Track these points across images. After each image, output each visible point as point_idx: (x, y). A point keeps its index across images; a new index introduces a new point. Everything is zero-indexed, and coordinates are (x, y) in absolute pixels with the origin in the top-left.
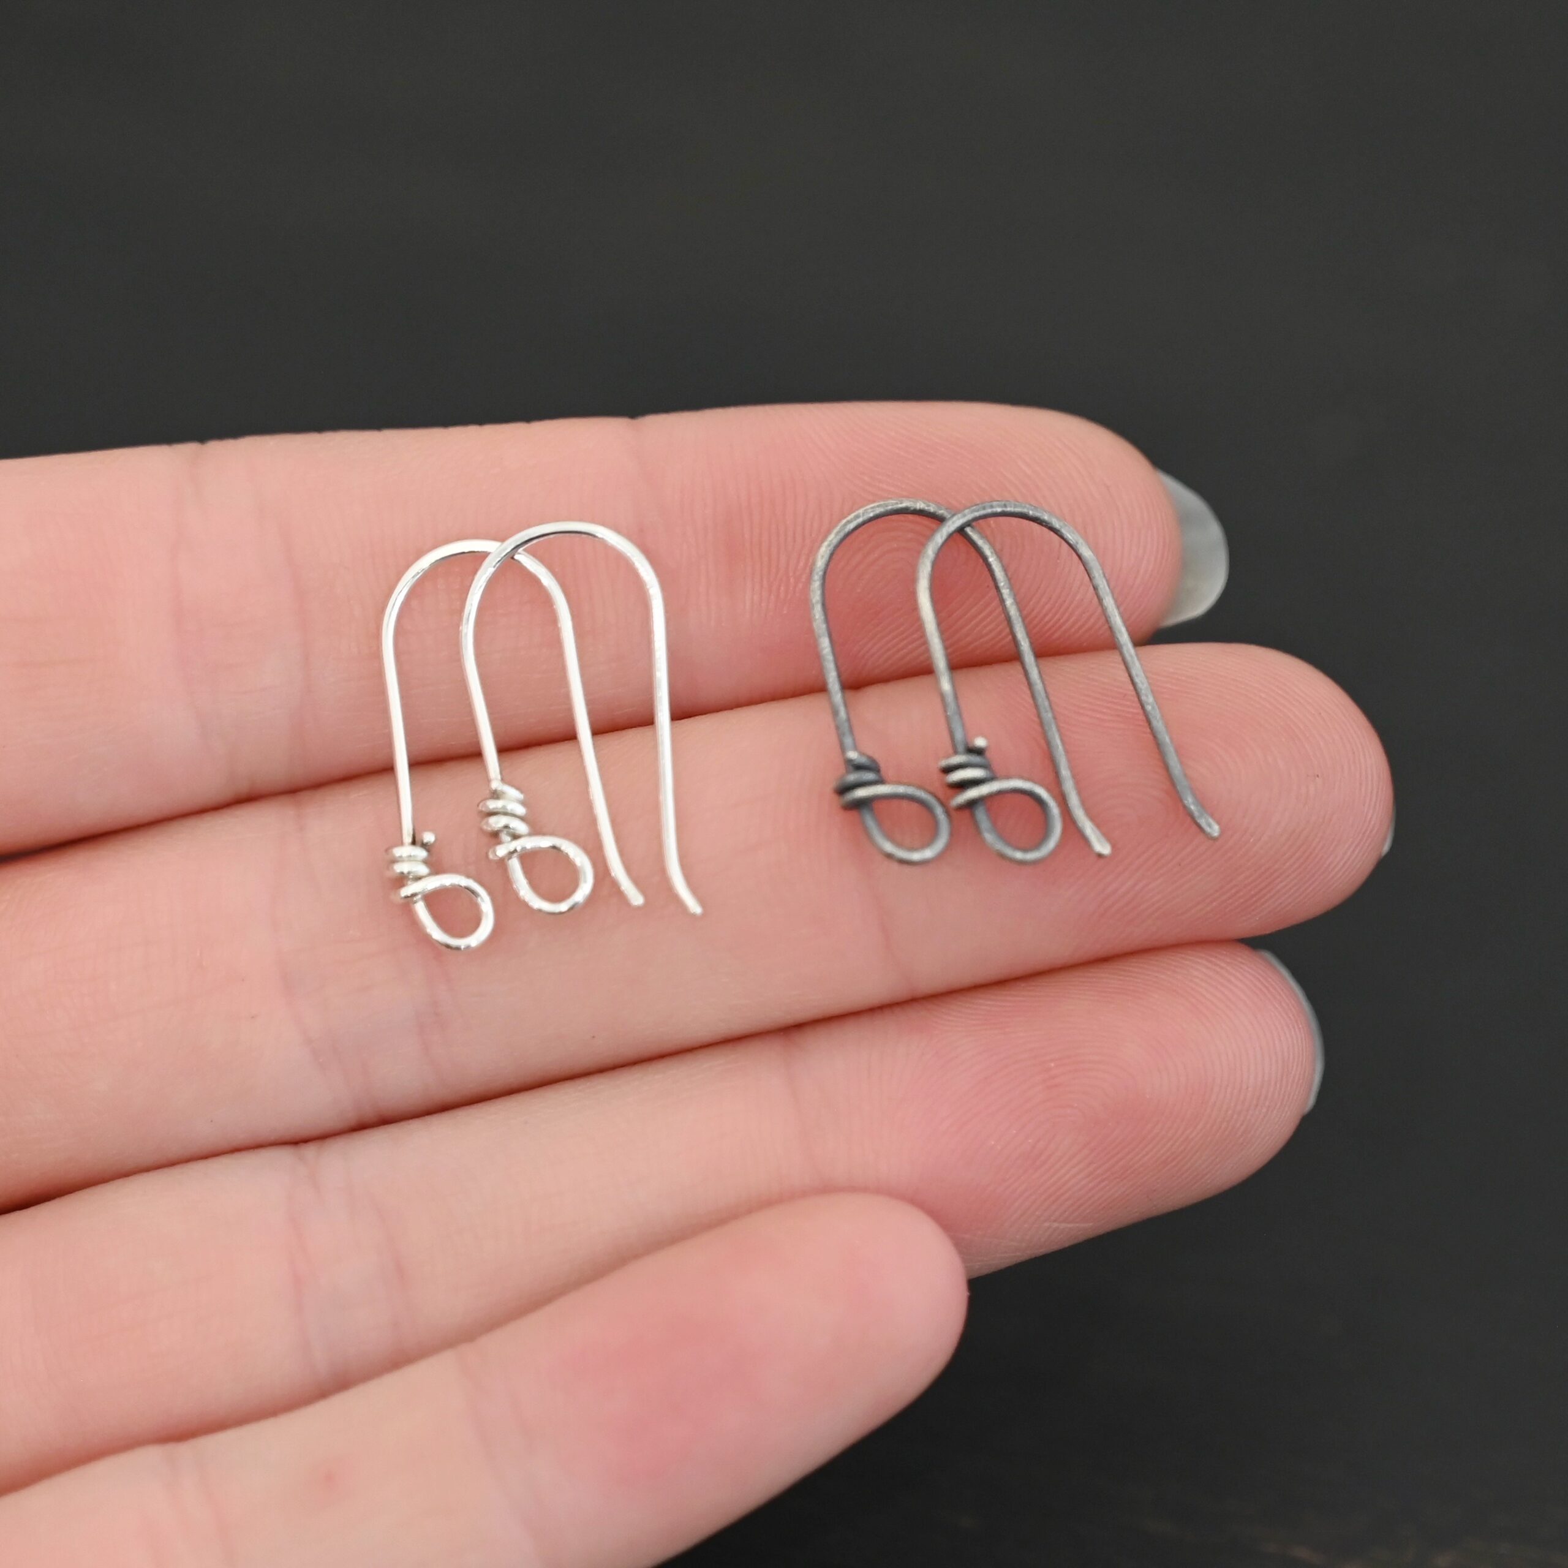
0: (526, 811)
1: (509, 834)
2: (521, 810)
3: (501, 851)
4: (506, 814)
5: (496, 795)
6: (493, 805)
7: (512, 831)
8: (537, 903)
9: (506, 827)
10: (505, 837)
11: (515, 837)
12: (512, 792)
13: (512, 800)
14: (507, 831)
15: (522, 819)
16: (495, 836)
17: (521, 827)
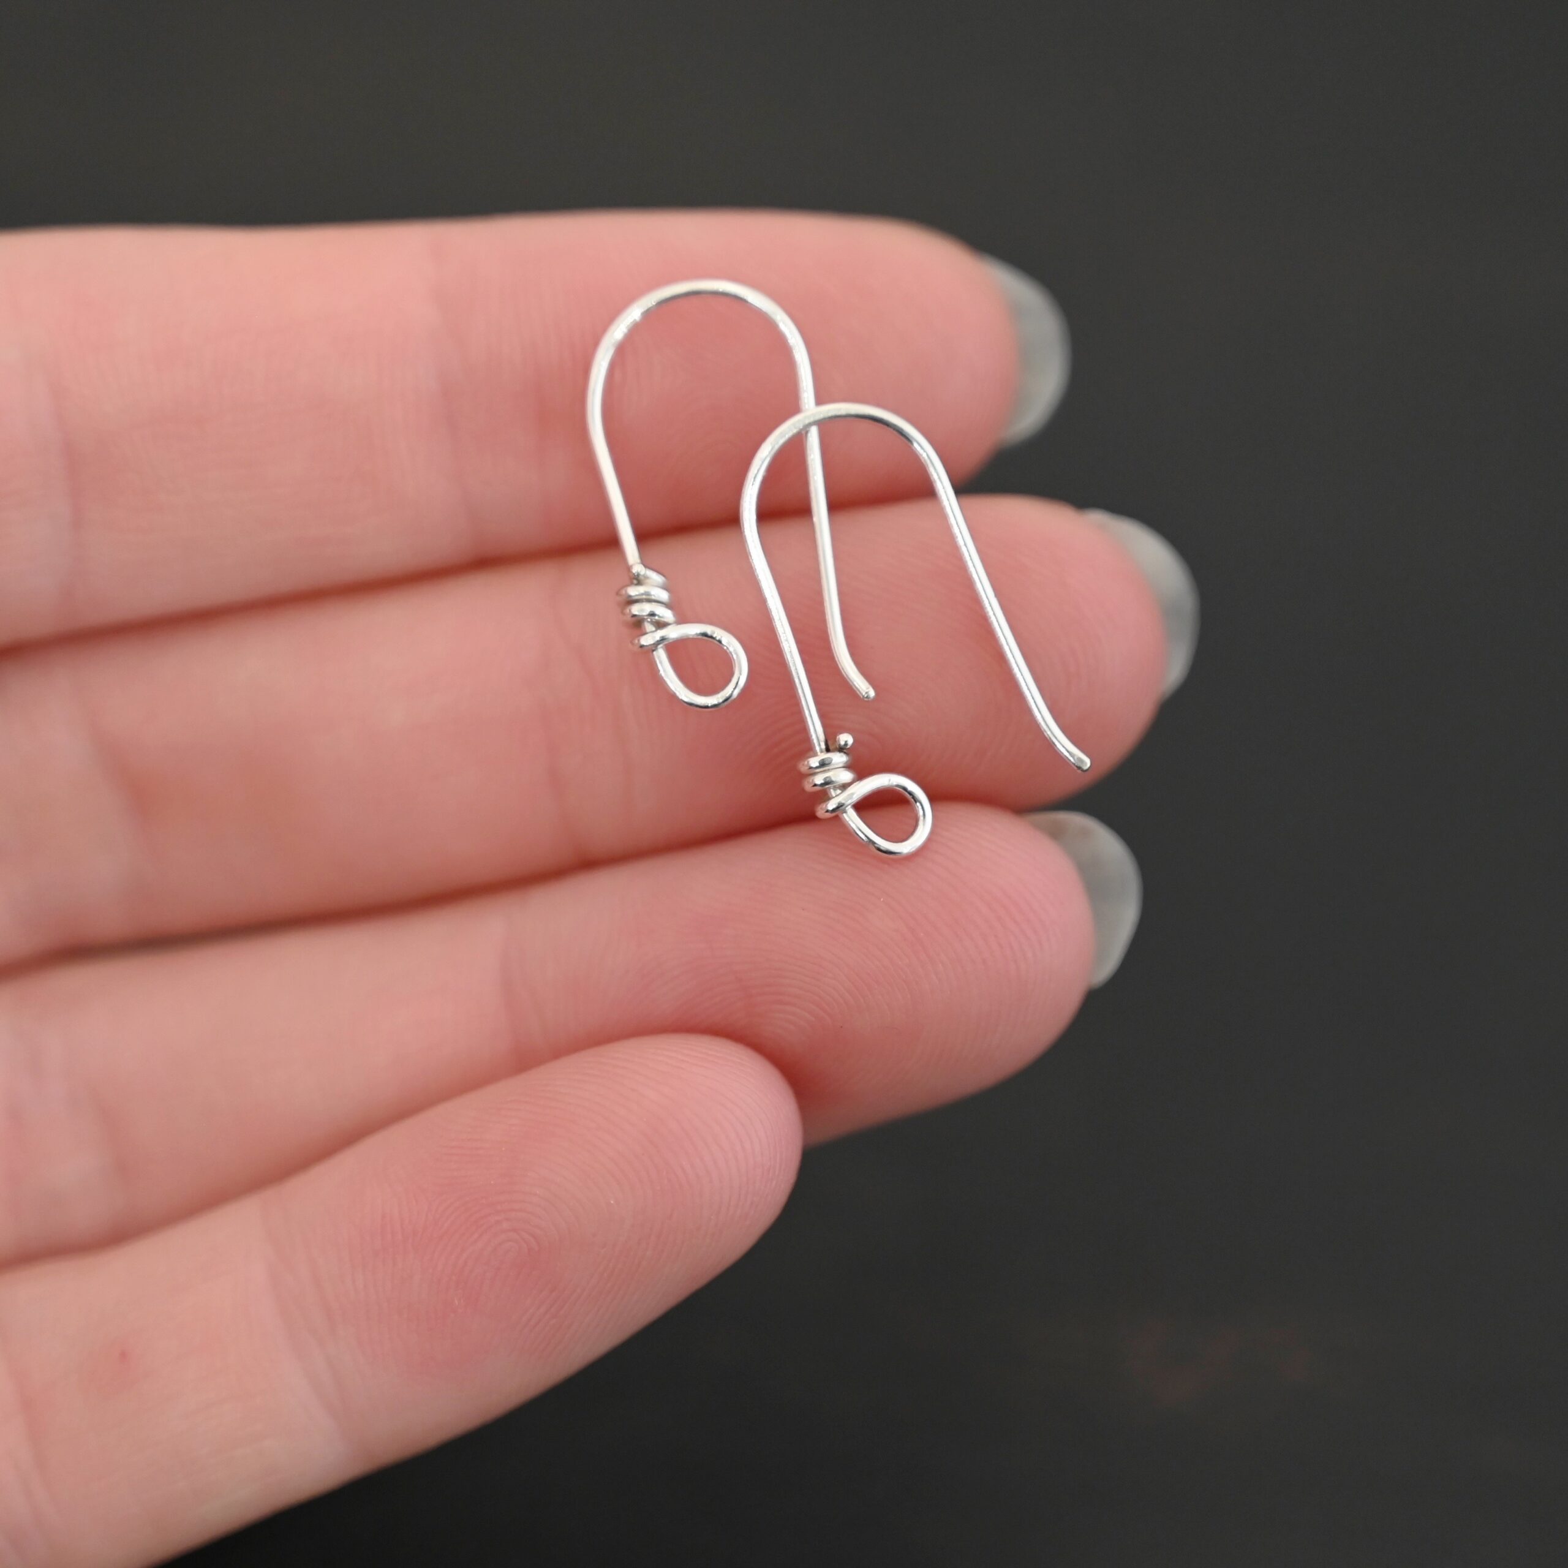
0: (669, 597)
1: (652, 623)
2: (664, 596)
3: (646, 640)
4: (649, 601)
5: (638, 580)
6: (634, 591)
7: (657, 618)
8: (685, 694)
9: (652, 614)
10: (649, 627)
11: (660, 625)
12: (655, 578)
13: (654, 585)
14: (651, 620)
15: (668, 605)
16: (637, 624)
17: (667, 615)
